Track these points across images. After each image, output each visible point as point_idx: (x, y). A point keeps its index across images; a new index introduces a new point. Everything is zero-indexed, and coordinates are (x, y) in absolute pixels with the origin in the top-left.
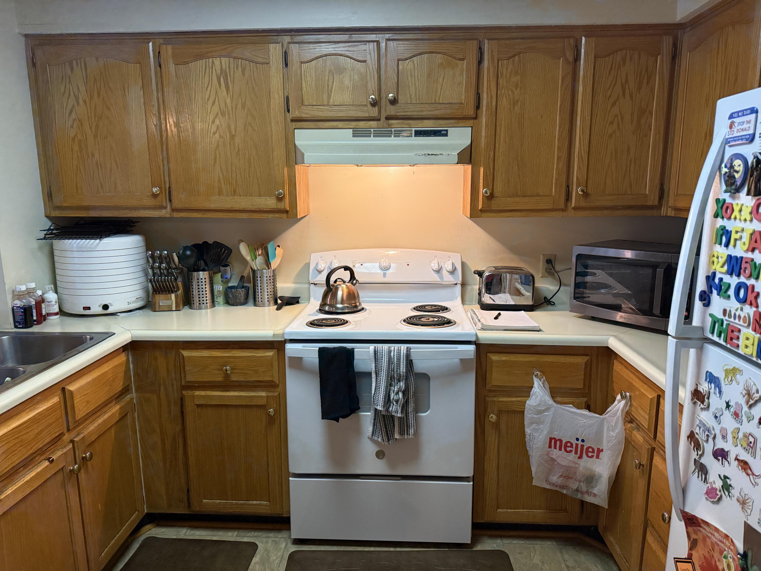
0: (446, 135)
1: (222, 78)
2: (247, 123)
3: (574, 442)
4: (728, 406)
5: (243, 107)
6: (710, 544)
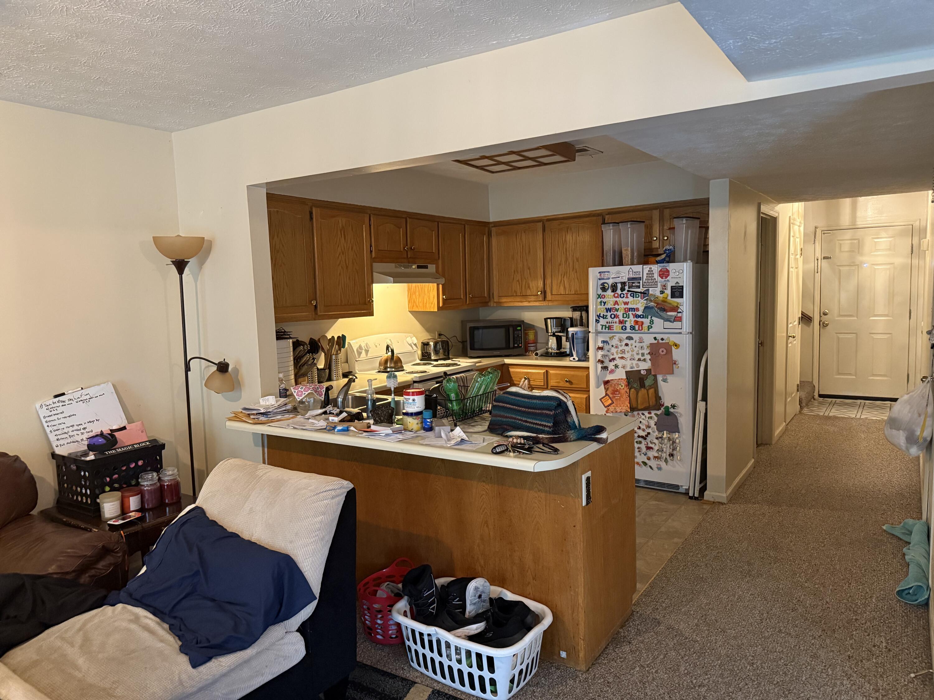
0: (427, 268)
1: (342, 231)
2: (354, 258)
4: (613, 346)
5: (352, 249)
6: (613, 385)
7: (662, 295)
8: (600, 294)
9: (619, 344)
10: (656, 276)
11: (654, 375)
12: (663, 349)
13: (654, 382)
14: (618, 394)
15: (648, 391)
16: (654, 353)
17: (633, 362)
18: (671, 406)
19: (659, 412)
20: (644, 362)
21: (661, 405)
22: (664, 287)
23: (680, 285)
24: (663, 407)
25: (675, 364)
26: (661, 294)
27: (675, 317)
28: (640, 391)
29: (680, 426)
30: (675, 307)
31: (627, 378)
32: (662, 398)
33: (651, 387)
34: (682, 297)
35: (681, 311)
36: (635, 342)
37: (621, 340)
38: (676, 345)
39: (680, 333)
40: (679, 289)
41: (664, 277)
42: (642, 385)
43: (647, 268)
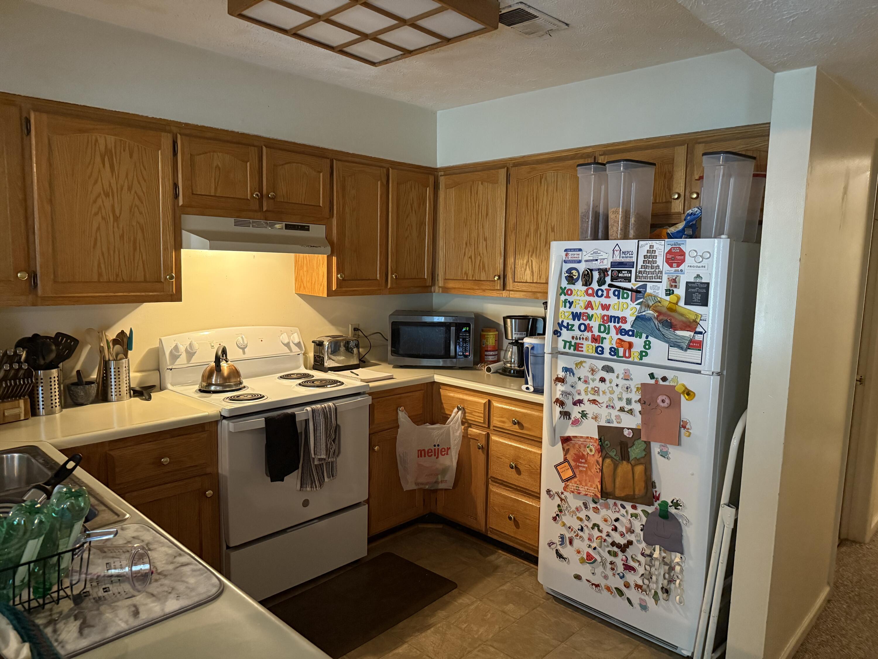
0: (308, 230)
1: (106, 157)
2: (134, 205)
3: (433, 448)
4: (579, 379)
5: (130, 189)
6: (577, 446)
7: (668, 298)
8: (565, 288)
9: (591, 377)
10: (660, 261)
11: (645, 442)
12: (664, 397)
13: (644, 453)
14: (584, 463)
15: (633, 467)
16: (647, 403)
17: (611, 411)
18: (672, 502)
19: (650, 509)
20: (629, 416)
21: (654, 497)
22: (674, 282)
23: (704, 281)
24: (658, 502)
25: (684, 427)
26: (667, 295)
27: (691, 341)
28: (620, 466)
29: (684, 542)
30: (690, 322)
31: (600, 439)
32: (657, 485)
33: (638, 461)
34: (706, 304)
35: (701, 330)
36: (617, 377)
37: (593, 371)
38: (689, 393)
39: (699, 372)
40: (701, 288)
41: (675, 265)
42: (625, 456)
43: (646, 245)
